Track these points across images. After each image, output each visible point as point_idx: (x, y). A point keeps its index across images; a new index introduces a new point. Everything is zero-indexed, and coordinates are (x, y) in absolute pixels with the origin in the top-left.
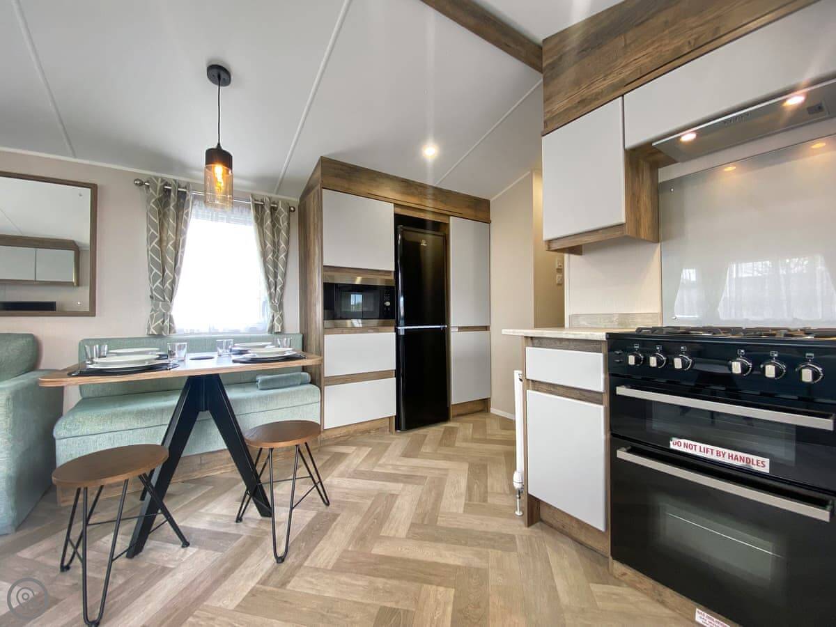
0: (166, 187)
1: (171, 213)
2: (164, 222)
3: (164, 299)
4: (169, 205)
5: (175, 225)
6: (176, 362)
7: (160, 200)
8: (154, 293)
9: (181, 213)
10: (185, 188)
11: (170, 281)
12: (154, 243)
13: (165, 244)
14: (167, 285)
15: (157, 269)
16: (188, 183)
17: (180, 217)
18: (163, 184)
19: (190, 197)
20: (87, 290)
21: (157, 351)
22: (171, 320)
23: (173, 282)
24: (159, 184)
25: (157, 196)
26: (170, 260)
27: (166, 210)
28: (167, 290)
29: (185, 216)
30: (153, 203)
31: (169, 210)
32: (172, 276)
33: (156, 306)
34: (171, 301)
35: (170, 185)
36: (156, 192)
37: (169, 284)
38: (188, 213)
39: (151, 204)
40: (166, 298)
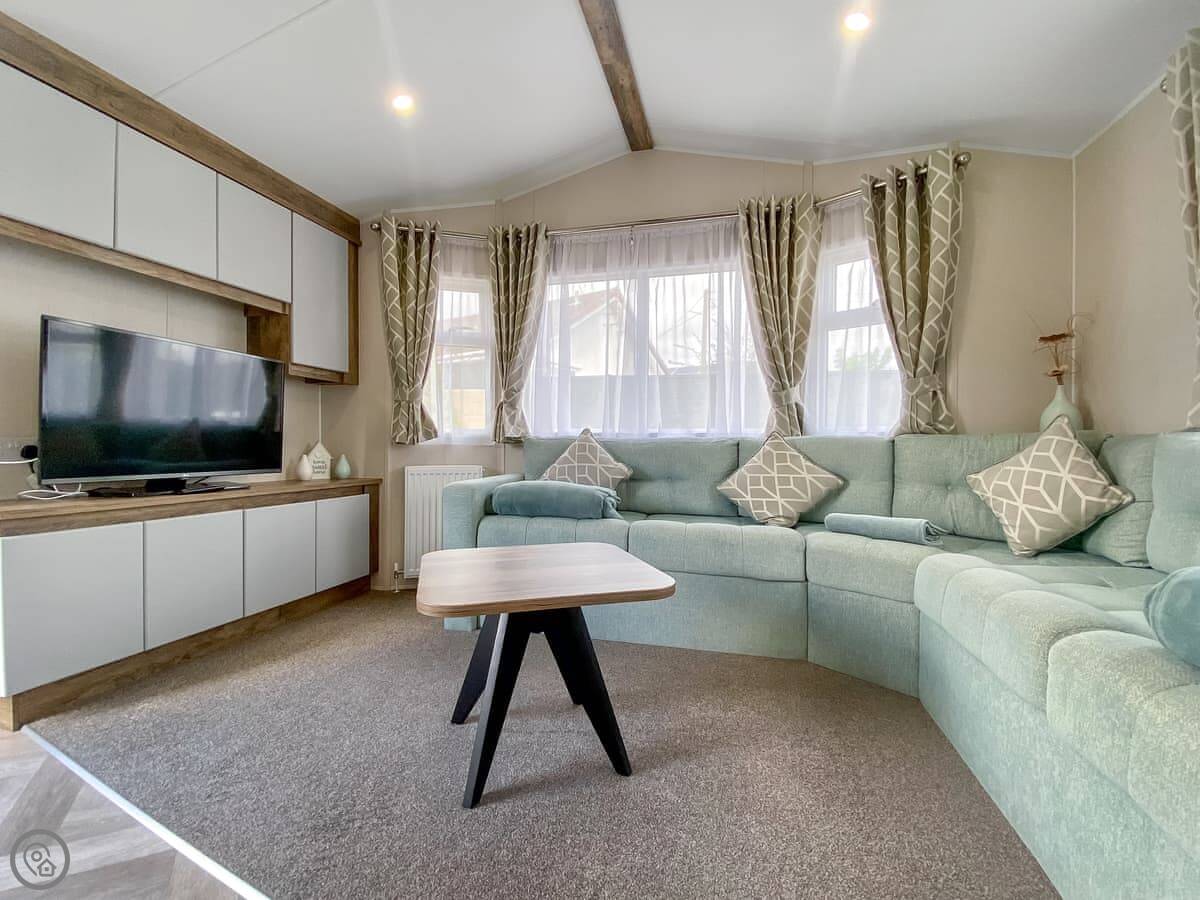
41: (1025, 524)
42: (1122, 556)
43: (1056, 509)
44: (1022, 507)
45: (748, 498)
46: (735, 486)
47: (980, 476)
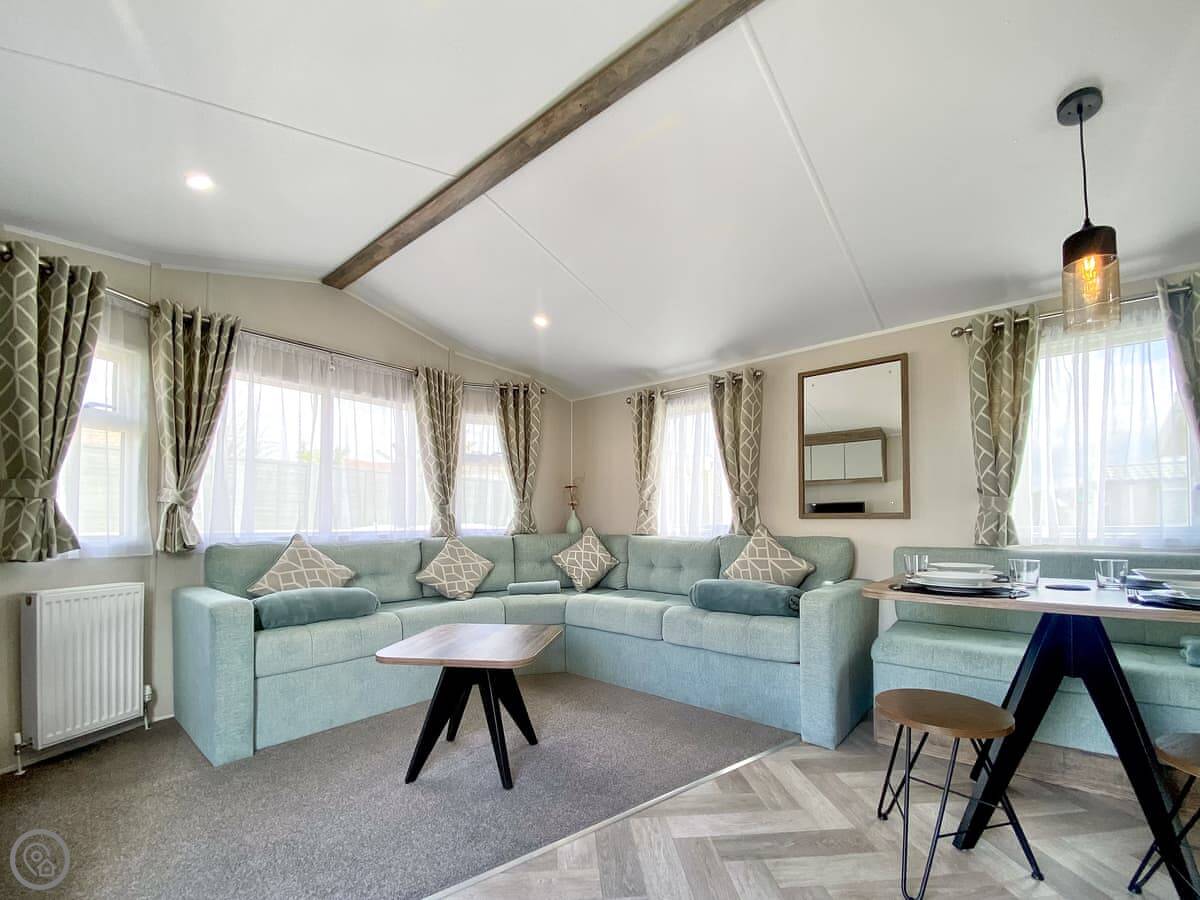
0: (996, 325)
1: (1005, 360)
2: (995, 377)
3: (998, 491)
4: (1002, 350)
5: (1012, 378)
6: (1023, 589)
7: (988, 347)
8: (983, 483)
9: (1020, 356)
10: (1027, 315)
11: (1007, 464)
12: (981, 413)
13: (996, 410)
14: (1003, 471)
15: (986, 449)
16: (1032, 306)
17: (1020, 364)
18: (992, 321)
19: (1035, 326)
20: (899, 485)
21: (992, 569)
22: (1010, 524)
23: (1012, 467)
24: (986, 324)
25: (984, 342)
26: (1006, 434)
27: (997, 358)
28: (1002, 480)
29: (1027, 360)
30: (979, 355)
31: (1001, 358)
32: (1010, 457)
33: (987, 503)
34: (1009, 495)
35: (1002, 320)
36: (981, 339)
37: (1005, 469)
38: (1032, 354)
39: (976, 357)
40: (1002, 491)
41: (585, 578)
42: (619, 585)
43: (597, 569)
44: (583, 570)
45: (445, 582)
46: (433, 575)
47: (560, 556)
